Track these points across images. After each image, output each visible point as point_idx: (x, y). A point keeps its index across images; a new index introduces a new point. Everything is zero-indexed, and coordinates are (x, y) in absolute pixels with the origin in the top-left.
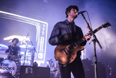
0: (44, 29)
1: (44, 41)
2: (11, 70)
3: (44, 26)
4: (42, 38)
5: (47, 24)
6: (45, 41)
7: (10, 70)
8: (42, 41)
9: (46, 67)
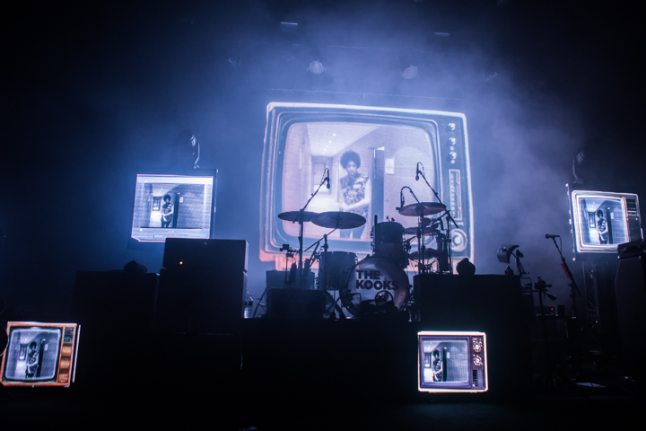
0: (453, 140)
1: (462, 183)
2: (389, 288)
3: (453, 125)
4: (451, 176)
5: (462, 116)
6: (464, 182)
7: (387, 289)
8: (455, 184)
9: (504, 274)
